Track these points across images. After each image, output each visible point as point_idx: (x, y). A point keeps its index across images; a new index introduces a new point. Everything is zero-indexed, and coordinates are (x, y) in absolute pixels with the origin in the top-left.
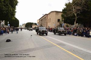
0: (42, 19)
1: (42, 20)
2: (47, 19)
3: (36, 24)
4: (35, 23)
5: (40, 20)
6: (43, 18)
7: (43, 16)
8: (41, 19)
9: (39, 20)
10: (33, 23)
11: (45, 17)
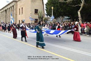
0: (6, 8)
1: (6, 10)
2: (17, 8)
5: (3, 10)
7: (9, 4)
8: (4, 9)
11: (13, 6)
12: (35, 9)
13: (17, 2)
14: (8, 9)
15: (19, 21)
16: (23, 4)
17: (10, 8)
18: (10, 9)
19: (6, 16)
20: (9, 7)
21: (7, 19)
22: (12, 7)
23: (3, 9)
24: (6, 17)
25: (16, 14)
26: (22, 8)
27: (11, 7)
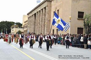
0: (35, 12)
1: (35, 14)
2: (50, 11)
3: (19, 25)
4: (17, 23)
5: (31, 15)
6: (39, 9)
7: (39, 6)
8: (33, 13)
9: (28, 14)
10: (14, 23)
11: (45, 8)
12: (79, 12)
13: (51, 1)
14: (38, 12)
15: (53, 30)
16: (59, 4)
17: (41, 11)
18: (41, 13)
19: (35, 23)
20: (39, 10)
21: (36, 26)
22: (44, 10)
23: (31, 12)
24: (35, 25)
25: (49, 19)
26: (58, 10)
27: (42, 9)
